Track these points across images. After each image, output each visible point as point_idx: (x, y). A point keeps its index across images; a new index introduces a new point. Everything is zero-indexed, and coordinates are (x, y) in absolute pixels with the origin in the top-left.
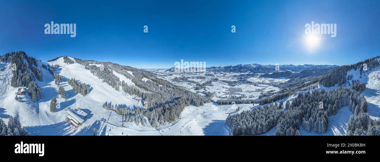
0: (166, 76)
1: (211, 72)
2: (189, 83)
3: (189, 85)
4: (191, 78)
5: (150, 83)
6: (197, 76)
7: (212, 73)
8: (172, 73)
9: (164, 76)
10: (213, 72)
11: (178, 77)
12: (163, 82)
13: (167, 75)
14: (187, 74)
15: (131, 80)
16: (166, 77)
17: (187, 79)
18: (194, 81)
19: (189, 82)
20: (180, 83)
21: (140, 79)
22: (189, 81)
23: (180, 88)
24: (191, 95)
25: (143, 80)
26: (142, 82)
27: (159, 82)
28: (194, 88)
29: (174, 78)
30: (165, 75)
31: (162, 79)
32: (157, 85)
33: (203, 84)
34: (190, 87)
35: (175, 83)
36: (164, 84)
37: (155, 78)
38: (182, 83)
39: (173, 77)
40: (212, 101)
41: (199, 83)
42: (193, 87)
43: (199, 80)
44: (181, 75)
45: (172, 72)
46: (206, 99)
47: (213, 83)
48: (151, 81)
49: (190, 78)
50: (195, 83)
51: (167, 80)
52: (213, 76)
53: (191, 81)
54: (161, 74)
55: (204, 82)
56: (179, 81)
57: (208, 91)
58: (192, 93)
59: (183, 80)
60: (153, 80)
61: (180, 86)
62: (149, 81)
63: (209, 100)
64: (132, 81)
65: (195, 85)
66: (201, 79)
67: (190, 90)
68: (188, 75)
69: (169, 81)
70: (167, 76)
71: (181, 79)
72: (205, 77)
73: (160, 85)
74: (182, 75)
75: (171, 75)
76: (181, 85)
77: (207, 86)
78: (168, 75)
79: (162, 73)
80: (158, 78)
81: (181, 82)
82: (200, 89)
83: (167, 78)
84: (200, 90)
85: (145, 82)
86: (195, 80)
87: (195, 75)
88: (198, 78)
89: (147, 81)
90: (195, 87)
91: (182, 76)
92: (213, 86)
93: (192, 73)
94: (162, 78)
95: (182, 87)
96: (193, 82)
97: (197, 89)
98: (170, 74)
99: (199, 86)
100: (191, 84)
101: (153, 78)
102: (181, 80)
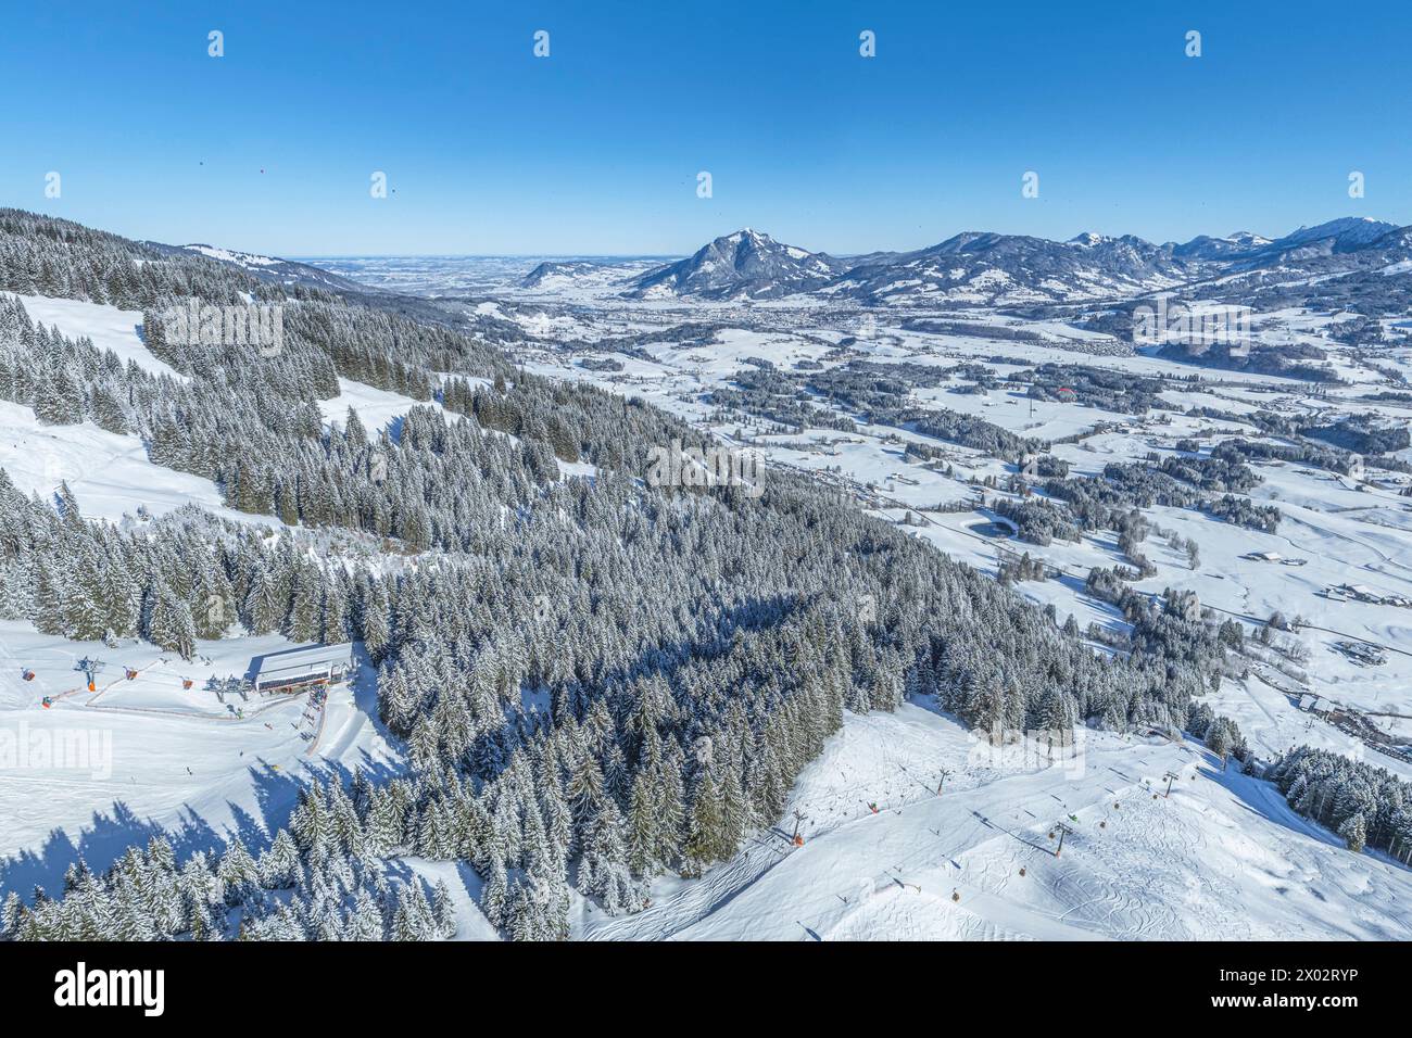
0: (634, 346)
1: (1288, 314)
2: (918, 439)
3: (914, 469)
4: (956, 380)
5: (439, 447)
6: (1038, 355)
7: (1295, 325)
8: (714, 308)
9: (607, 345)
10: (1318, 321)
11: (787, 367)
12: (603, 426)
13: (643, 338)
14: (907, 324)
15: (132, 441)
16: (634, 367)
17: (899, 391)
18: (990, 418)
19: (921, 430)
20: (810, 434)
21: (292, 410)
22: (914, 421)
23: (802, 494)
24: (922, 585)
25: (332, 413)
26: (326, 443)
27: (554, 426)
28: (975, 507)
29: (731, 369)
30: (618, 332)
31: (583, 388)
32: (530, 460)
33: (1112, 472)
34: (929, 488)
35: (747, 432)
36: (617, 443)
37: (499, 385)
38: (831, 434)
39: (724, 360)
40: (1200, 728)
41: (1058, 452)
42: (961, 493)
43: (1058, 419)
44: (823, 334)
45: (715, 295)
46: (1121, 679)
47: (1281, 483)
48: (451, 418)
49: (934, 376)
50: (995, 442)
51: (656, 396)
52: (1298, 372)
53: (947, 415)
54: (568, 320)
55: (1124, 449)
56: (790, 417)
57: (1167, 576)
58: (938, 561)
59: (846, 400)
60: (476, 406)
61: (807, 477)
62: (425, 427)
63: (1156, 694)
64: (165, 446)
65: (997, 468)
66: (1085, 398)
67: (925, 523)
68: (913, 340)
69: (680, 410)
70: (650, 348)
71: (818, 385)
72: (1160, 382)
73: (572, 459)
74: (836, 337)
75: (703, 334)
76: (815, 462)
77: (1156, 514)
78: (657, 338)
79: (582, 315)
80: (540, 382)
81: (820, 420)
82: (1055, 533)
83: (655, 372)
84: (1057, 545)
85: (373, 438)
86: (1000, 410)
87: (1005, 348)
88: (1048, 383)
89: (398, 431)
90: (993, 496)
91: (832, 356)
92: (1267, 520)
93: (972, 317)
94: (589, 377)
95: (831, 483)
96: (969, 432)
97: (1008, 522)
98: (678, 320)
99: (1053, 490)
100: (937, 453)
101: (474, 383)
102: (817, 404)
